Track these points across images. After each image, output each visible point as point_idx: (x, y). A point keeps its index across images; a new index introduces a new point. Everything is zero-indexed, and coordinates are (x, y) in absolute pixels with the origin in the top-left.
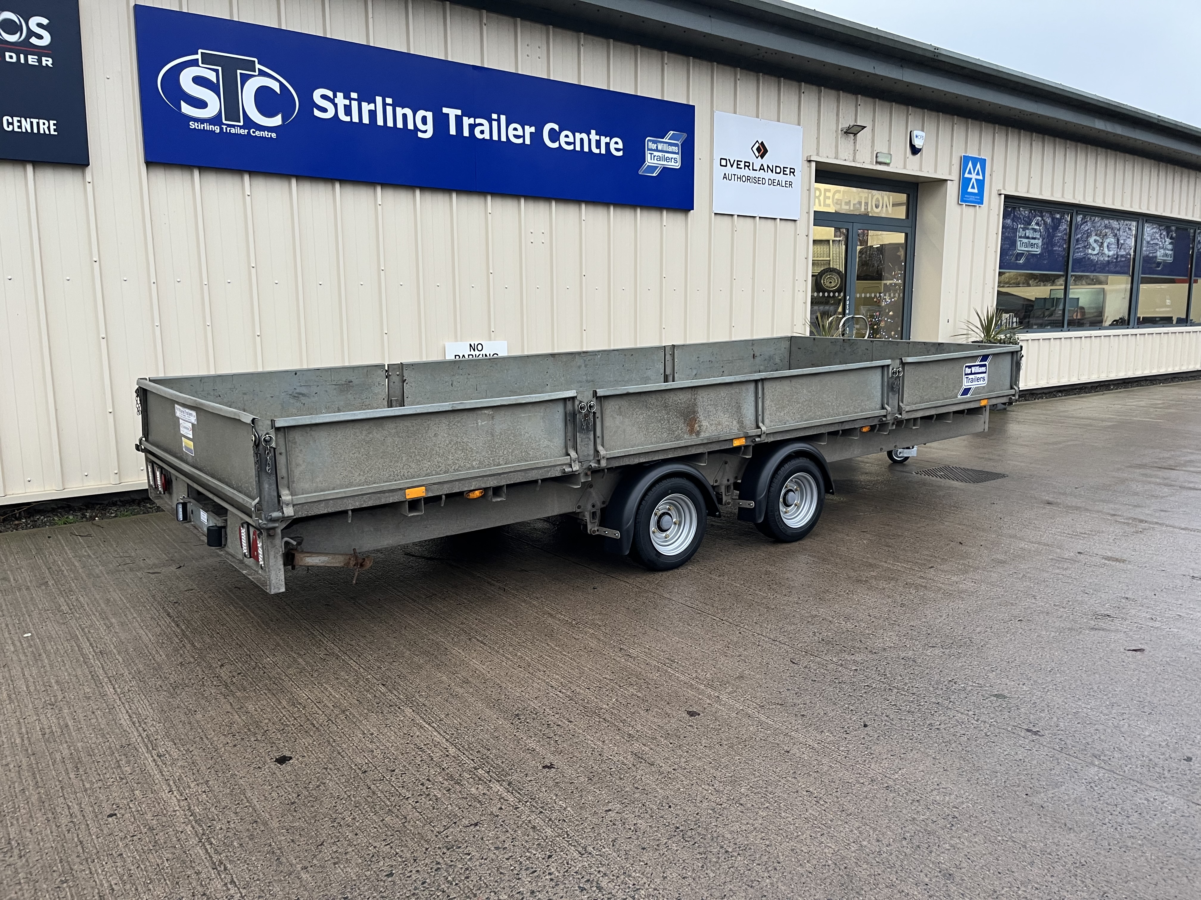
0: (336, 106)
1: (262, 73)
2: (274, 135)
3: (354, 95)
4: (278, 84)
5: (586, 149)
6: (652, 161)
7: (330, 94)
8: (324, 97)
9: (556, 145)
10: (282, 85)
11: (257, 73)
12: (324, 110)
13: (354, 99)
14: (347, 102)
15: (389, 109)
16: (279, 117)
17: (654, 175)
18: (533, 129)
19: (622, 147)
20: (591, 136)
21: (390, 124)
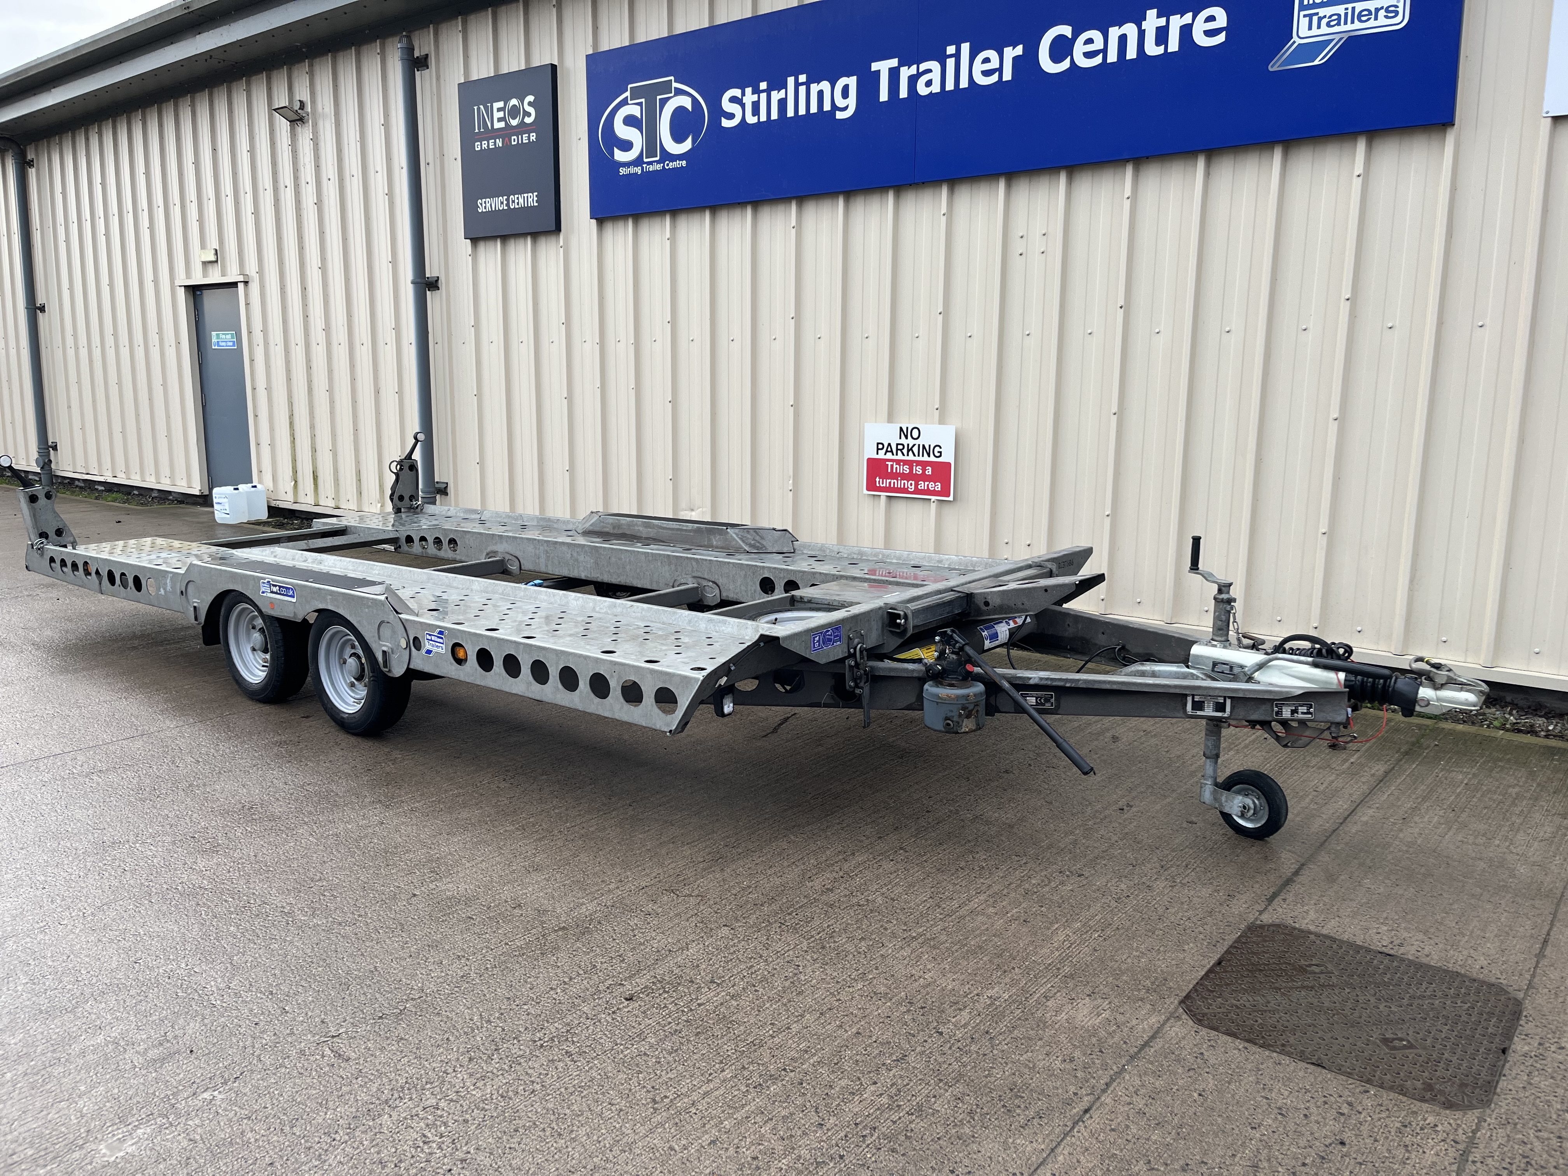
0: (743, 106)
1: (679, 92)
2: (684, 163)
3: (763, 85)
4: (689, 99)
5: (1131, 53)
6: (1315, 31)
7: (737, 92)
8: (733, 100)
9: (1065, 65)
10: (694, 100)
11: (672, 95)
12: (731, 116)
13: (763, 91)
14: (755, 98)
15: (802, 89)
16: (689, 141)
17: (1316, 62)
18: (1019, 50)
19: (1225, 25)
20: (1144, 25)
21: (802, 111)
